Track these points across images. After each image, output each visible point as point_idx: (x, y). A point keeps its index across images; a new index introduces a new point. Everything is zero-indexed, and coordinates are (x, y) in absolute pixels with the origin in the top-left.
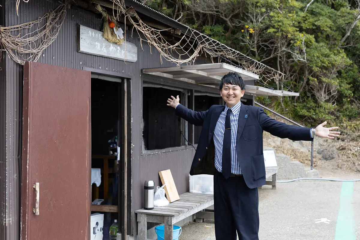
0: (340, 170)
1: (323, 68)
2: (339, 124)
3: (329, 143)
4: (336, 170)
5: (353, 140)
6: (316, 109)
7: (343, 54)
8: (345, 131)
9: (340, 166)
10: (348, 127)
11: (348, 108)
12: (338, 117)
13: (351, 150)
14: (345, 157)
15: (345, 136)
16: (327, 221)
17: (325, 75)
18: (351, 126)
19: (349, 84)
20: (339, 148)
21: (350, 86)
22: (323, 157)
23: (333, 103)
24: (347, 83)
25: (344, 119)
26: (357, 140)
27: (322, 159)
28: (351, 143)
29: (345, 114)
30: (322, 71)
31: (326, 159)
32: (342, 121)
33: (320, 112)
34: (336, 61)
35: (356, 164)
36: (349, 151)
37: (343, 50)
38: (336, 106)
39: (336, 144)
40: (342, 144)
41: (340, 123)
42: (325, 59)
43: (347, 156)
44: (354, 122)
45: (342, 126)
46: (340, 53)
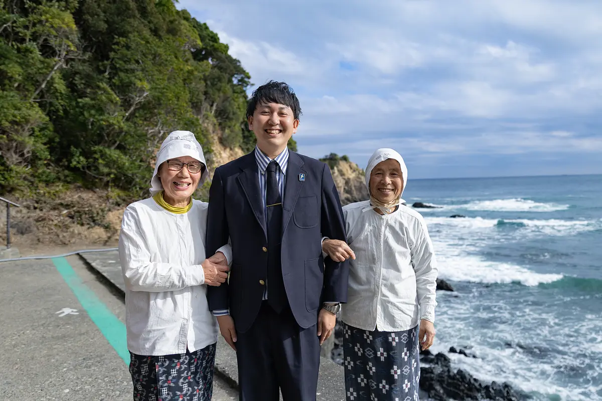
0: (40, 245)
1: (14, 123)
2: (34, 191)
3: (24, 213)
4: (37, 246)
5: (54, 209)
6: (4, 174)
7: (37, 109)
8: (42, 199)
9: (41, 240)
10: (47, 194)
11: (44, 172)
12: (32, 183)
13: (52, 221)
14: (47, 229)
15: (44, 205)
16: (72, 312)
17: (17, 131)
18: (49, 193)
19: (45, 144)
20: (38, 219)
21: (46, 147)
22: (18, 231)
23: (27, 166)
24: (42, 143)
25: (40, 184)
26: (58, 209)
27: (16, 233)
28: (52, 212)
29: (41, 179)
30: (12, 127)
31: (22, 233)
32: (37, 187)
33: (11, 177)
34: (29, 115)
35: (61, 236)
36: (51, 222)
37: (37, 104)
38: (31, 170)
39: (32, 214)
40: (41, 215)
41: (36, 190)
42: (16, 112)
43: (48, 227)
44: (53, 188)
45: (39, 193)
46: (33, 106)
